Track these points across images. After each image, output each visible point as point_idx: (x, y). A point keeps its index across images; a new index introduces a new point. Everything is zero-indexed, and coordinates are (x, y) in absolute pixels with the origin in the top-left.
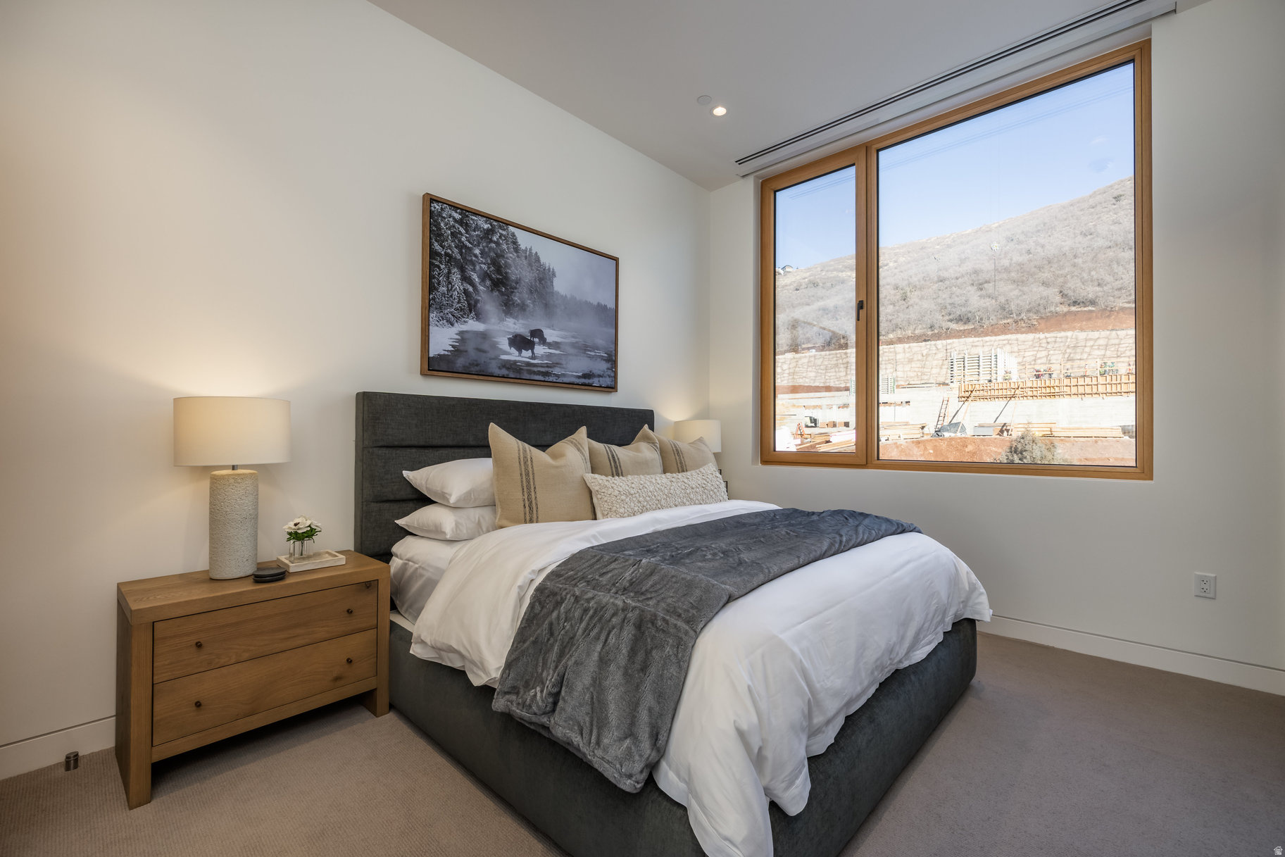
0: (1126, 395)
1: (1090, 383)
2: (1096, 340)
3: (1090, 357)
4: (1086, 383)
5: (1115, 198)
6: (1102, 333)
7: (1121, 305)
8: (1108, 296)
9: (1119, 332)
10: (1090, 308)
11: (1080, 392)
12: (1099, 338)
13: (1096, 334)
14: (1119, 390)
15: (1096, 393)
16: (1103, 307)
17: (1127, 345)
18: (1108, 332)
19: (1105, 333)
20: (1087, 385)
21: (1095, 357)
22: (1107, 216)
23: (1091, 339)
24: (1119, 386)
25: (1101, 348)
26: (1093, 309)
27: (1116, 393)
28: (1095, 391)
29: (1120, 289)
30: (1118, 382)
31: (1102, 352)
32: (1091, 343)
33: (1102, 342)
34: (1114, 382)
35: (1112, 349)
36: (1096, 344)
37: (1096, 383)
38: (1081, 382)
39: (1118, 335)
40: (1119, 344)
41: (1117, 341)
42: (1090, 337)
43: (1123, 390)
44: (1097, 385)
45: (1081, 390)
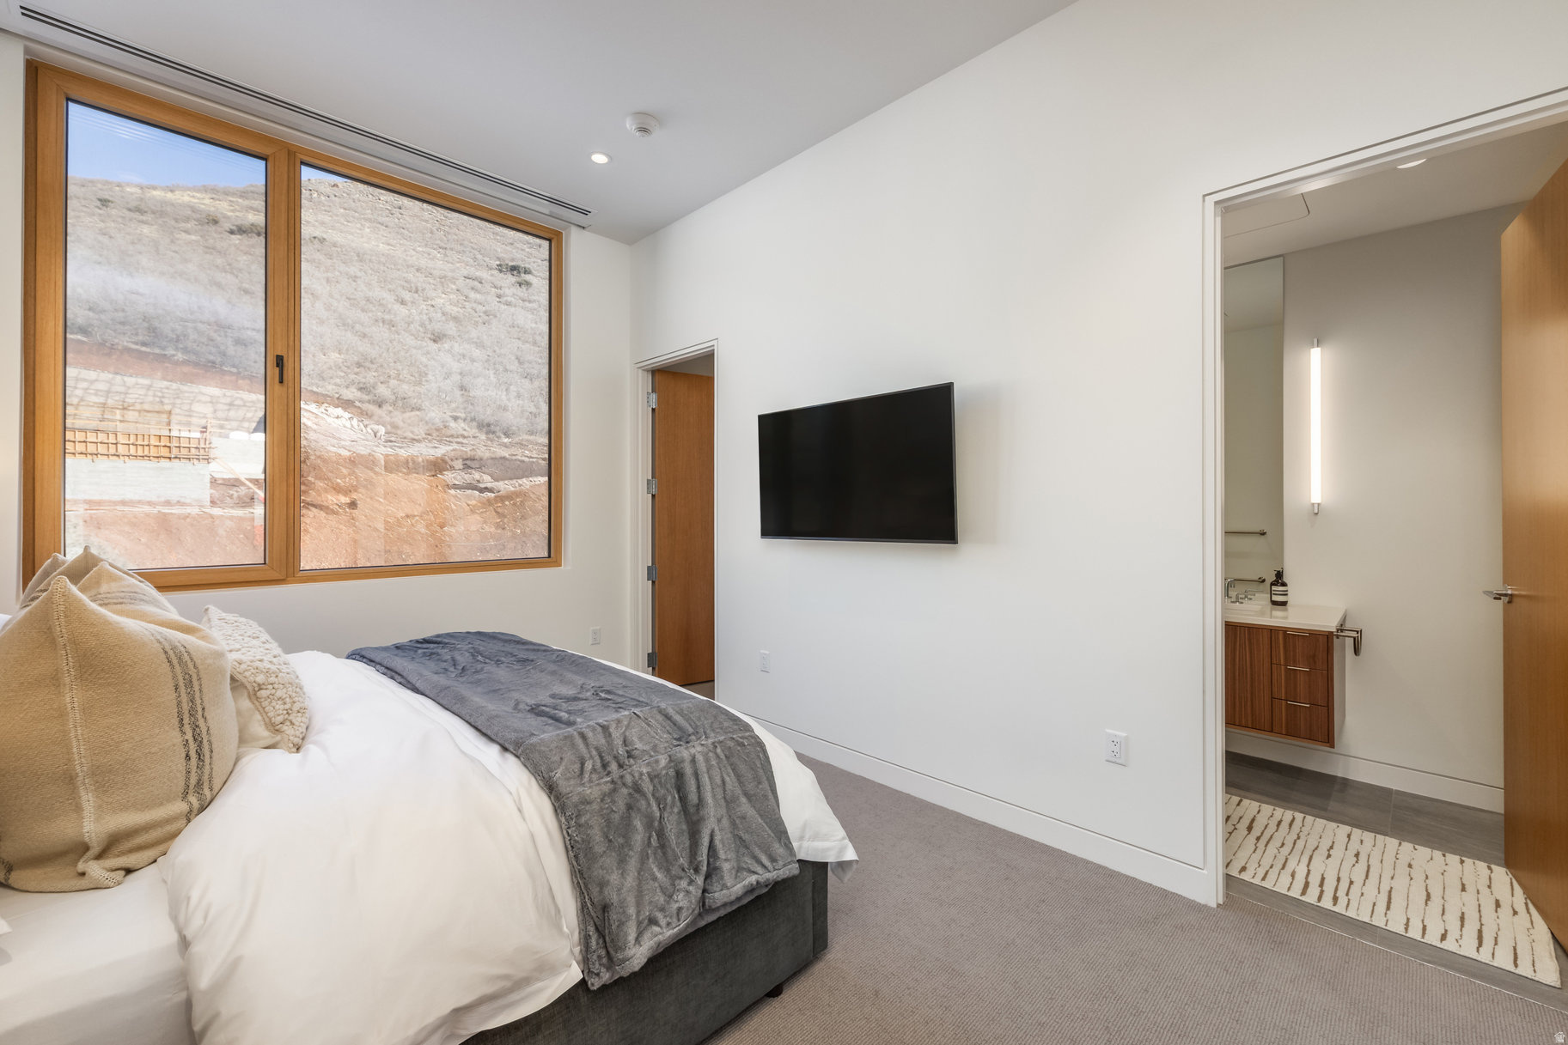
0: (156, 460)
1: (106, 441)
2: (92, 382)
3: (82, 403)
4: (99, 440)
5: (100, 200)
6: (102, 374)
7: (125, 344)
8: (107, 328)
9: (126, 378)
10: (79, 337)
11: (89, 451)
12: (96, 380)
13: (92, 375)
14: (146, 453)
15: (114, 455)
16: (100, 341)
17: (137, 396)
18: (111, 376)
19: (106, 376)
20: (101, 443)
21: (92, 404)
22: (91, 220)
23: (85, 380)
24: (146, 448)
25: (100, 393)
26: (85, 339)
27: (143, 457)
28: (112, 451)
29: (123, 323)
30: (146, 443)
31: (102, 400)
32: (85, 385)
33: (102, 386)
34: (140, 442)
35: (117, 398)
36: (93, 387)
37: (115, 442)
38: (91, 437)
39: (124, 382)
40: (127, 393)
41: (122, 389)
42: (82, 376)
43: (152, 454)
44: (116, 444)
45: (91, 448)
